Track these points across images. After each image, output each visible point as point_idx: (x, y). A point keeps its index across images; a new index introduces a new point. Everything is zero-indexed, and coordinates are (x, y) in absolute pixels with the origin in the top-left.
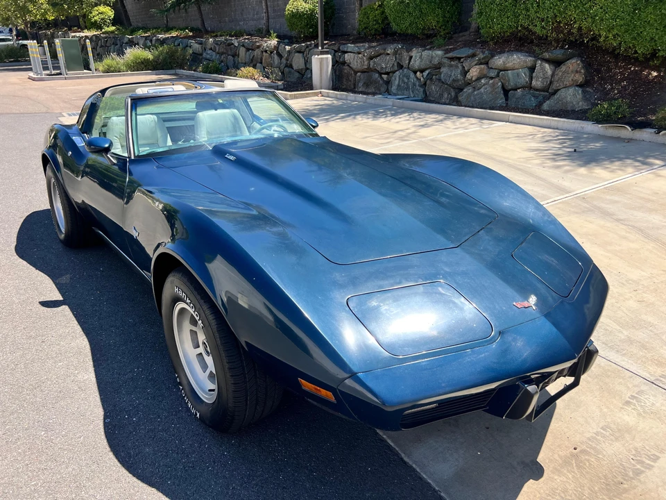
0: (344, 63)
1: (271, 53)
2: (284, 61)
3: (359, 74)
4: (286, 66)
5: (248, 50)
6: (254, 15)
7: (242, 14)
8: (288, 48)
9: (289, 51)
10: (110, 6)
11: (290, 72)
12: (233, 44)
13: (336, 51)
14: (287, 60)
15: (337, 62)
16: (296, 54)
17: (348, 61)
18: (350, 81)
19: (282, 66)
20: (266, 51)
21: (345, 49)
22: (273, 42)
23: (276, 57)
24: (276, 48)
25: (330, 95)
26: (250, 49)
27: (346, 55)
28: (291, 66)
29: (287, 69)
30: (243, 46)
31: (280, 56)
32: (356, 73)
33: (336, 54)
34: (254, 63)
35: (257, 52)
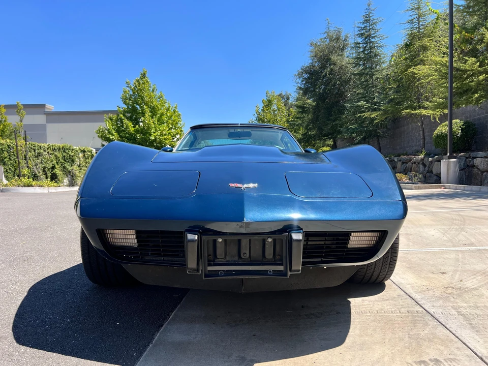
0: (473, 166)
1: (419, 163)
2: (427, 168)
3: (485, 173)
4: (428, 172)
5: (403, 163)
6: (417, 143)
7: (408, 143)
8: (430, 159)
9: (431, 162)
10: (330, 147)
11: (430, 176)
12: (394, 161)
13: (467, 158)
14: (429, 168)
15: (468, 166)
16: (436, 163)
17: (477, 164)
18: (478, 180)
19: (425, 172)
20: (415, 163)
21: (474, 156)
22: (422, 156)
23: (421, 166)
24: (422, 160)
25: (451, 187)
26: (405, 163)
27: (475, 160)
28: (432, 172)
29: (428, 174)
30: (400, 161)
31: (424, 165)
32: (482, 172)
33: (467, 160)
34: (406, 171)
35: (409, 164)
